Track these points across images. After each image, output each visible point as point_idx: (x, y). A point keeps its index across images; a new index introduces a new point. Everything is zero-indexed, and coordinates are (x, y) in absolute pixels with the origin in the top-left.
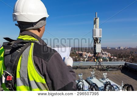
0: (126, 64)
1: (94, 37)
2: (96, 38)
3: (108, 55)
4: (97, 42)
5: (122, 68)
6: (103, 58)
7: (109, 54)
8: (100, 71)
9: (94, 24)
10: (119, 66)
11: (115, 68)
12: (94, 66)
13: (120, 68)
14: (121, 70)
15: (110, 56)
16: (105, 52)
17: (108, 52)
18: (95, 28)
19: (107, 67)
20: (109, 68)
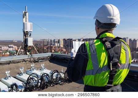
1: (25, 30)
2: (27, 32)
3: (15, 48)
4: (28, 35)
5: (50, 58)
6: (10, 51)
7: (16, 46)
11: (44, 59)
12: (27, 59)
13: (48, 59)
15: (17, 49)
16: (12, 46)
17: (14, 45)
19: (37, 59)
20: (40, 60)
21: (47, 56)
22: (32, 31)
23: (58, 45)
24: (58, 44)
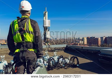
0: (67, 46)
1: (44, 26)
2: (46, 27)
4: (47, 30)
5: (65, 49)
8: (50, 52)
9: (44, 17)
10: (63, 48)
11: (60, 49)
12: (45, 49)
13: (64, 49)
14: (64, 50)
18: (45, 19)
19: (54, 49)
20: (56, 50)
21: (63, 47)
22: (50, 26)
23: (82, 43)
24: (82, 41)
